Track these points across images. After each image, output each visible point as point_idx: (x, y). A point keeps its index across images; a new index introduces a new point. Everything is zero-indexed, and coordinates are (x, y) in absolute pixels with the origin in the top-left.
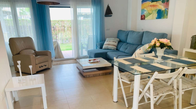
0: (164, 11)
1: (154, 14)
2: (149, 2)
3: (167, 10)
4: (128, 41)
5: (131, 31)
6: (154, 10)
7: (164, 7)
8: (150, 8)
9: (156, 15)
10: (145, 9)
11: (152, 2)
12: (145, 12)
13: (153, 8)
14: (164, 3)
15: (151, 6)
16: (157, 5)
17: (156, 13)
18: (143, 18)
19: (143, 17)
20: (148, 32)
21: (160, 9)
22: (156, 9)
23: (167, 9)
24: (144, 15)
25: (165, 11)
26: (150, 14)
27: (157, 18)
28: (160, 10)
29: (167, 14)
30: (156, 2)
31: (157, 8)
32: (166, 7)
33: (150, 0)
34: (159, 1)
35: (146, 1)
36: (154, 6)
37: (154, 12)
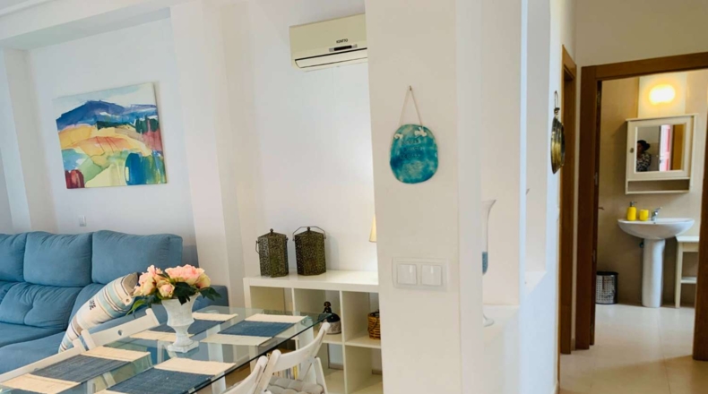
0: (151, 159)
1: (115, 167)
2: (90, 126)
3: (159, 155)
4: (27, 276)
5: (36, 234)
6: (112, 155)
7: (147, 146)
8: (95, 149)
9: (124, 173)
10: (78, 150)
11: (99, 128)
12: (80, 162)
13: (107, 149)
14: (143, 133)
15: (98, 140)
16: (121, 139)
17: (124, 163)
18: (75, 181)
19: (75, 179)
20: (107, 235)
21: (134, 152)
22: (121, 153)
23: (158, 152)
24: (77, 171)
25: (153, 158)
26: (101, 168)
27: (129, 183)
28: (137, 155)
29: (164, 170)
30: (113, 129)
31: (124, 149)
32: (154, 145)
33: (93, 120)
34: (126, 127)
35: (76, 123)
36: (108, 140)
37: (117, 162)
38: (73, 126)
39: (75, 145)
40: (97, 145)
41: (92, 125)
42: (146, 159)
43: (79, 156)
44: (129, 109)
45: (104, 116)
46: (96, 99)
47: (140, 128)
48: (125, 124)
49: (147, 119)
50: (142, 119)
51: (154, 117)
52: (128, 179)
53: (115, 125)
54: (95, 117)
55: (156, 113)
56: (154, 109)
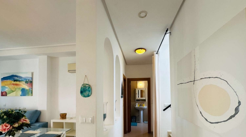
0: (28, 90)
1: (17, 91)
2: (11, 81)
3: (31, 89)
7: (28, 87)
8: (12, 86)
11: (14, 81)
13: (16, 87)
15: (13, 84)
16: (20, 84)
17: (20, 90)
19: (4, 94)
24: (5, 92)
26: (13, 91)
27: (21, 96)
28: (24, 89)
29: (32, 93)
30: (18, 82)
31: (21, 87)
32: (30, 87)
33: (12, 79)
34: (22, 82)
35: (7, 80)
36: (16, 85)
37: (18, 90)
38: (6, 80)
39: (6, 85)
40: (13, 86)
41: (12, 80)
42: (27, 90)
43: (7, 88)
44: (24, 78)
45: (16, 79)
46: (15, 74)
47: (26, 82)
48: (22, 81)
49: (29, 80)
50: (27, 80)
51: (31, 80)
52: (21, 94)
53: (19, 81)
54: (13, 79)
55: (32, 79)
56: (31, 78)
